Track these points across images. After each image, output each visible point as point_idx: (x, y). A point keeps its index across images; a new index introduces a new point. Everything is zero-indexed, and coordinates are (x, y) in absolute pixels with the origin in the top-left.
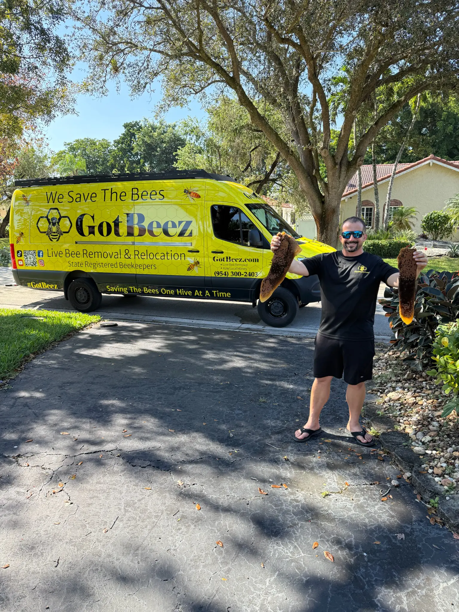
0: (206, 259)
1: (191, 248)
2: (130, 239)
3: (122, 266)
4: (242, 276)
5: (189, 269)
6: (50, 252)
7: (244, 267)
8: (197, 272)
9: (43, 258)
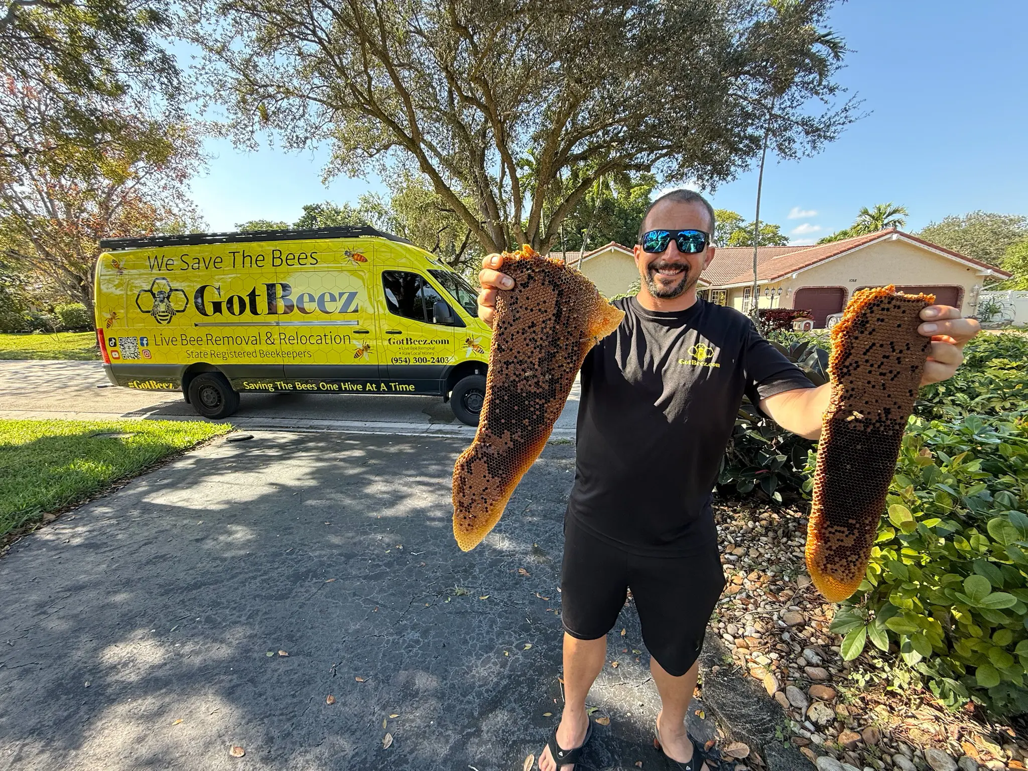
0: (379, 343)
1: (357, 328)
2: (272, 318)
3: (263, 354)
4: (428, 363)
5: (356, 356)
6: (158, 339)
7: (430, 351)
8: (367, 360)
9: (149, 348)
